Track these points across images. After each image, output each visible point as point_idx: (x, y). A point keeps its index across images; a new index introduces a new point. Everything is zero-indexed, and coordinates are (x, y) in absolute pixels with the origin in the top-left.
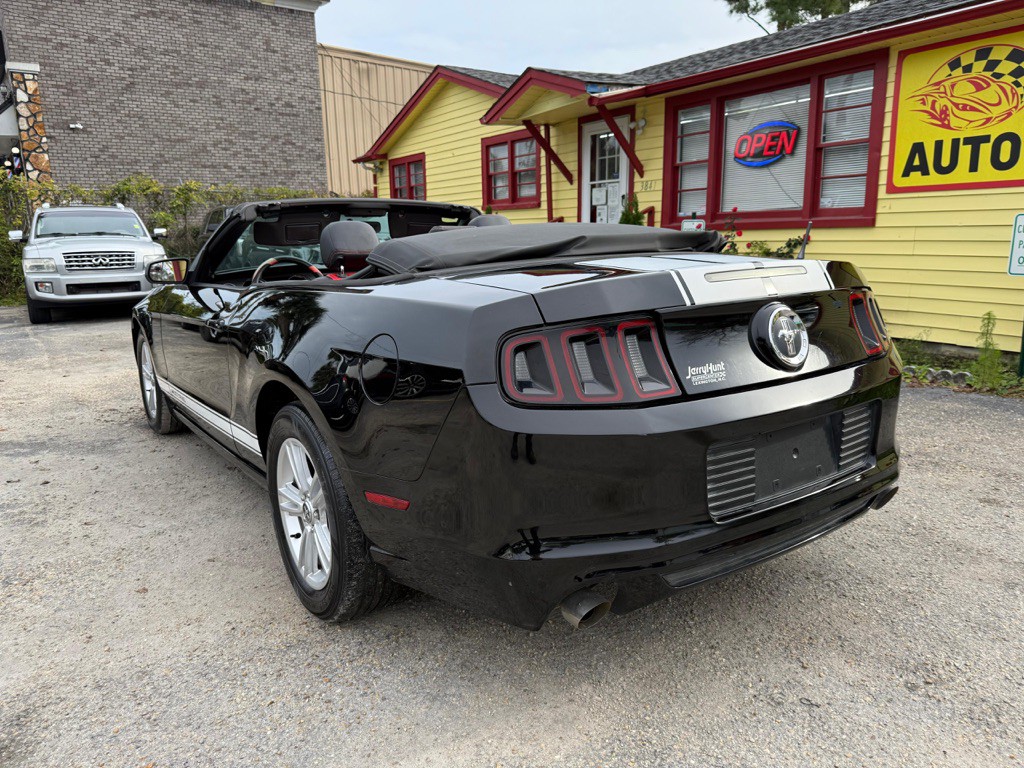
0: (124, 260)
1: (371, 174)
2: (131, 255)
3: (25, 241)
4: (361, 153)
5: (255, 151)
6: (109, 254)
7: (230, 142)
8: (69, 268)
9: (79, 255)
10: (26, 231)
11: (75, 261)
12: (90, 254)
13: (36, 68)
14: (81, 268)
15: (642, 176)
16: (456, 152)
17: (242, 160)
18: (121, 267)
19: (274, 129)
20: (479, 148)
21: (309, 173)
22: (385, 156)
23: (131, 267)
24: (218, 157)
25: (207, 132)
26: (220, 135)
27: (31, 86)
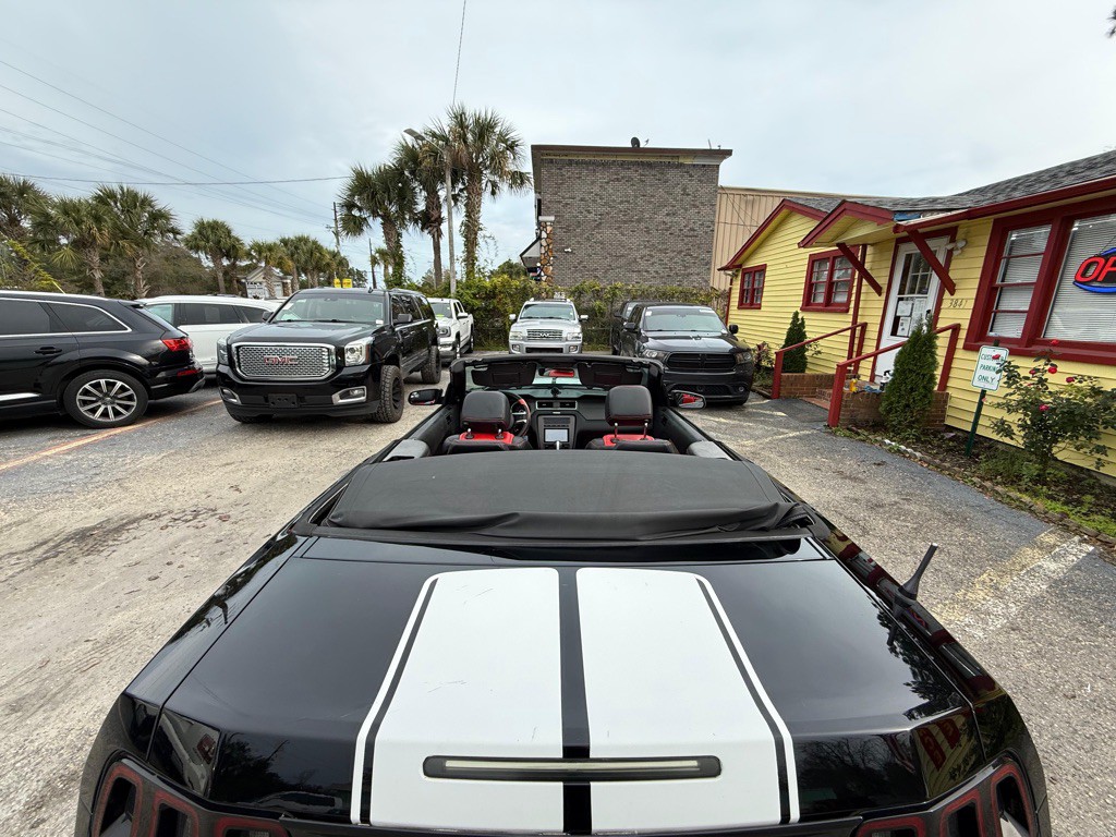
0: (557, 335)
1: (729, 278)
2: (561, 332)
3: (515, 321)
4: (725, 264)
5: (665, 261)
6: (549, 331)
7: (652, 256)
8: (528, 338)
9: (534, 331)
10: (517, 316)
11: (533, 335)
12: (541, 331)
13: (552, 218)
14: (535, 339)
15: (952, 294)
16: (789, 265)
17: (657, 268)
18: (554, 339)
19: (680, 246)
20: (806, 262)
21: (698, 274)
22: (740, 266)
23: (560, 339)
24: (643, 265)
25: (638, 250)
26: (647, 252)
27: (549, 228)
